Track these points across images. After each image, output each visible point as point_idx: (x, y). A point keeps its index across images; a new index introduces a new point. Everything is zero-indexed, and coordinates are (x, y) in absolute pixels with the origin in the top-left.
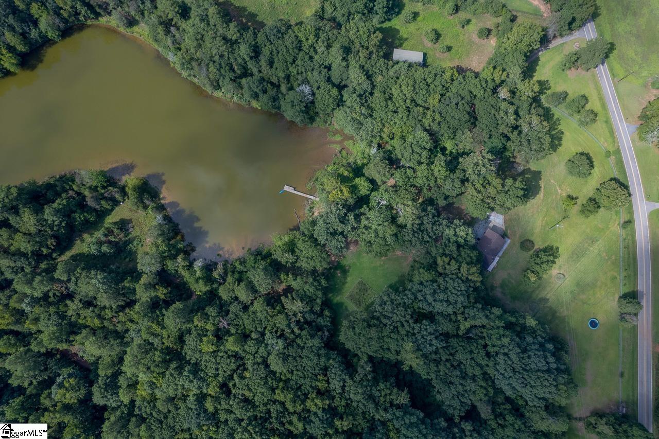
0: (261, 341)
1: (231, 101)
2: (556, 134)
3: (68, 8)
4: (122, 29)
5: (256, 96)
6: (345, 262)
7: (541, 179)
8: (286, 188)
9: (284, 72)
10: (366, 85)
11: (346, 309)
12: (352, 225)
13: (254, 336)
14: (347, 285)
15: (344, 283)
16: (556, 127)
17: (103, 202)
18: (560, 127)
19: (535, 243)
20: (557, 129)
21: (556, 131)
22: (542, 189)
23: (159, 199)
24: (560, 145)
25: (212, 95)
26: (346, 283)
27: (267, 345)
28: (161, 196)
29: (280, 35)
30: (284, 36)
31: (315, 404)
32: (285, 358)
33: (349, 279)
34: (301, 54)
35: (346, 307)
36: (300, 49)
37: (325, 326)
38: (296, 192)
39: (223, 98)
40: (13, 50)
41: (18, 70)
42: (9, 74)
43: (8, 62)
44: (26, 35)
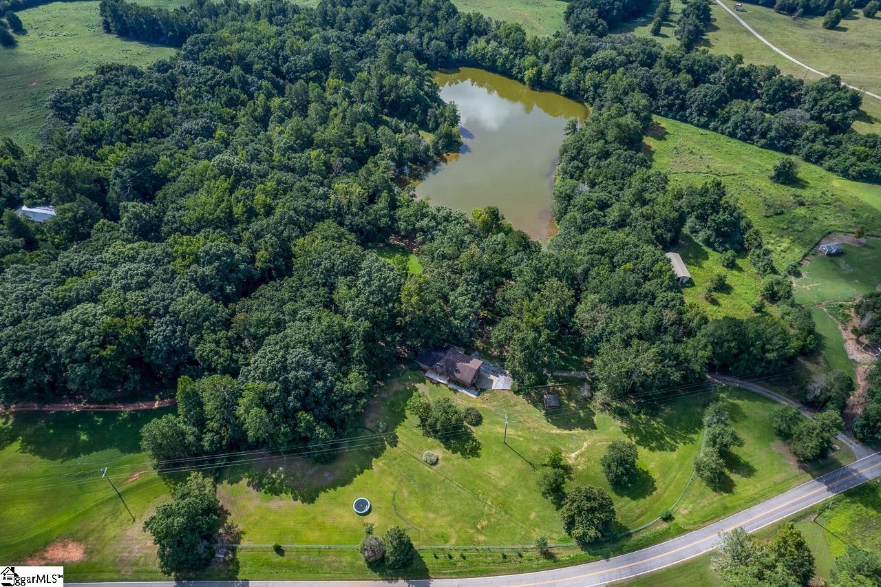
2: (668, 442)
3: (587, 84)
6: (412, 256)
7: (583, 428)
13: (326, 181)
16: (678, 441)
18: (681, 445)
19: (478, 428)
20: (677, 442)
21: (672, 442)
22: (567, 432)
23: (446, 152)
24: (652, 449)
28: (449, 153)
40: (539, 73)
41: (528, 83)
42: (521, 80)
43: (529, 74)
44: (555, 75)
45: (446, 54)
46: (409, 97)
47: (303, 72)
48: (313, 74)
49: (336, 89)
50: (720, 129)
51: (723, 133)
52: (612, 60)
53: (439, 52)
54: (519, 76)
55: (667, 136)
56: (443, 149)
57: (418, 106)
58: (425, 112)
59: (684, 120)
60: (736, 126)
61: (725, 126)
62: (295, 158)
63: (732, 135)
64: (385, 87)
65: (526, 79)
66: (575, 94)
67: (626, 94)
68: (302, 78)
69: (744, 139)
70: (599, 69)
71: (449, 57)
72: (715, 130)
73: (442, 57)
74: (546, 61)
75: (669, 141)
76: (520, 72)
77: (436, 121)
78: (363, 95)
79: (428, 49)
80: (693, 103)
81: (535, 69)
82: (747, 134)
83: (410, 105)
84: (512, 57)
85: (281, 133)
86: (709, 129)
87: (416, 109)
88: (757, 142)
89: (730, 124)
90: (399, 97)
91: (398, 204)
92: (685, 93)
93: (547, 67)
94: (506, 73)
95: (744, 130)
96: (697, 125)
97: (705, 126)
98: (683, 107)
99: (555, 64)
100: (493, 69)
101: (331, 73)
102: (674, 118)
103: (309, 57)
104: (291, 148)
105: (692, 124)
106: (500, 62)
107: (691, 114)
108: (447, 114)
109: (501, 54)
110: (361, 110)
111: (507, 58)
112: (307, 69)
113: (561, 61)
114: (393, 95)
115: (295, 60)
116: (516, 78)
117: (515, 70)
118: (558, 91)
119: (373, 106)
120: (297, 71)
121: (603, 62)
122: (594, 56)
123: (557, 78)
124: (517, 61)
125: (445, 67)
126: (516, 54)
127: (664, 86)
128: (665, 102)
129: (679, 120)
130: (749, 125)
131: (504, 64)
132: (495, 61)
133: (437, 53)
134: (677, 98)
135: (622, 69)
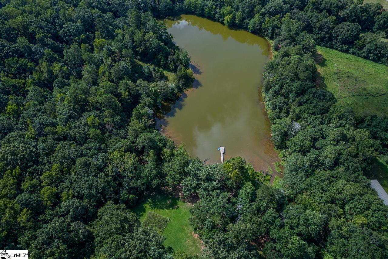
0: (99, 150)
1: (263, 102)
3: (267, 25)
4: (271, 48)
5: (274, 108)
6: (180, 203)
8: (222, 149)
9: (300, 111)
10: (329, 161)
11: (140, 216)
12: (209, 186)
13: (103, 146)
14: (161, 210)
15: (163, 208)
17: (172, 63)
23: (185, 89)
25: (261, 92)
26: (163, 209)
27: (97, 155)
28: (188, 89)
29: (322, 98)
30: (324, 101)
31: (46, 192)
32: (86, 165)
33: (166, 211)
34: (320, 116)
35: (142, 215)
36: (322, 114)
37: (120, 197)
38: (222, 155)
39: (263, 98)
40: (234, 18)
41: (226, 25)
42: (222, 23)
43: (227, 19)
44: (244, 19)
45: (171, 7)
46: (154, 48)
47: (76, 35)
48: (83, 36)
49: (102, 47)
50: (357, 53)
51: (359, 56)
52: (281, 7)
53: (167, 6)
54: (221, 20)
55: (326, 62)
56: (183, 86)
57: (161, 54)
58: (166, 57)
59: (332, 47)
60: (369, 51)
61: (361, 52)
62: (75, 127)
63: (366, 58)
64: (136, 41)
65: (225, 22)
66: (258, 32)
67: (297, 34)
68: (75, 41)
69: (374, 60)
70: (272, 14)
71: (173, 8)
72: (354, 54)
73: (169, 9)
74: (238, 9)
75: (329, 66)
76: (220, 17)
77: (175, 64)
78: (121, 51)
79: (159, 4)
80: (338, 36)
81: (231, 15)
82: (377, 57)
83: (155, 54)
84: (214, 7)
85: (62, 100)
86: (349, 53)
87: (160, 56)
88: (385, 62)
89: (365, 50)
90: (147, 49)
91: (163, 157)
92: (332, 29)
93: (238, 14)
94: (211, 17)
95: (376, 55)
96: (341, 51)
97: (346, 51)
98: (331, 39)
99: (244, 12)
100: (202, 15)
101: (97, 34)
102: (325, 46)
103: (79, 23)
104: (71, 117)
105: (337, 49)
106: (207, 10)
107: (336, 43)
108: (181, 58)
109: (207, 5)
110: (121, 68)
111: (211, 8)
112: (78, 32)
113: (248, 10)
114: (143, 48)
115: (68, 27)
116: (218, 21)
117: (217, 16)
118: (246, 29)
119: (130, 60)
120: (71, 35)
121: (275, 9)
122: (268, 5)
123: (246, 21)
124: (218, 10)
125: (172, 16)
126: (217, 5)
127: (318, 25)
128: (319, 36)
129: (328, 47)
130: (380, 52)
131: (209, 12)
132: (203, 10)
133: (165, 7)
134: (327, 32)
135: (288, 14)
